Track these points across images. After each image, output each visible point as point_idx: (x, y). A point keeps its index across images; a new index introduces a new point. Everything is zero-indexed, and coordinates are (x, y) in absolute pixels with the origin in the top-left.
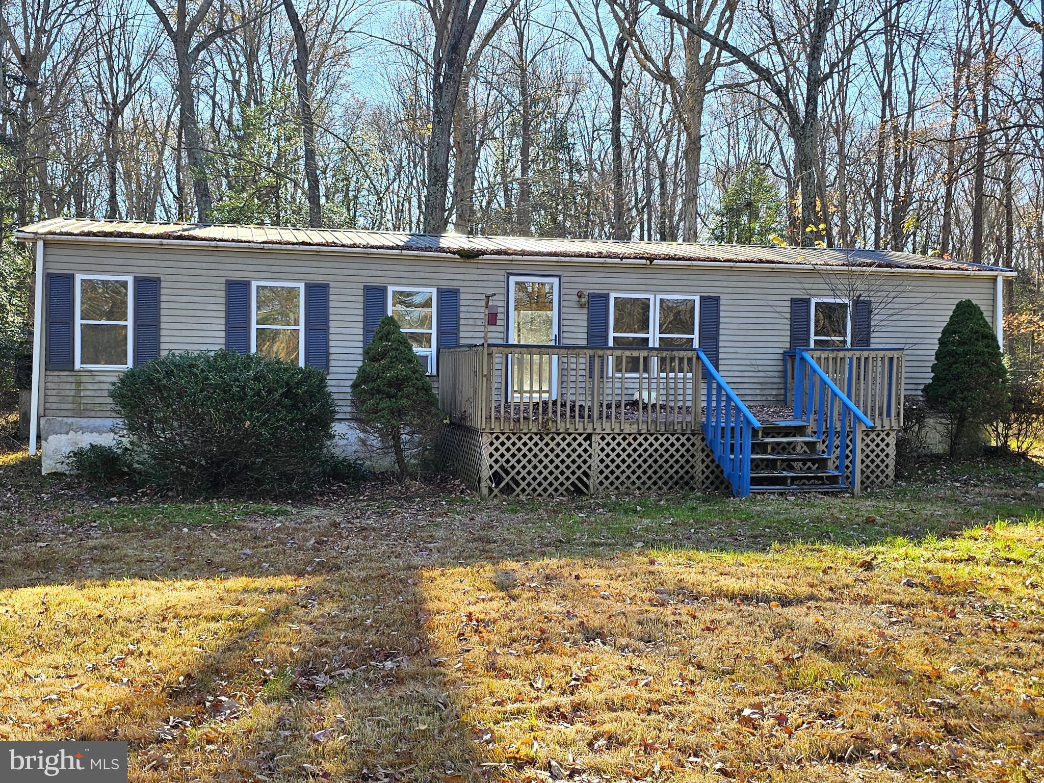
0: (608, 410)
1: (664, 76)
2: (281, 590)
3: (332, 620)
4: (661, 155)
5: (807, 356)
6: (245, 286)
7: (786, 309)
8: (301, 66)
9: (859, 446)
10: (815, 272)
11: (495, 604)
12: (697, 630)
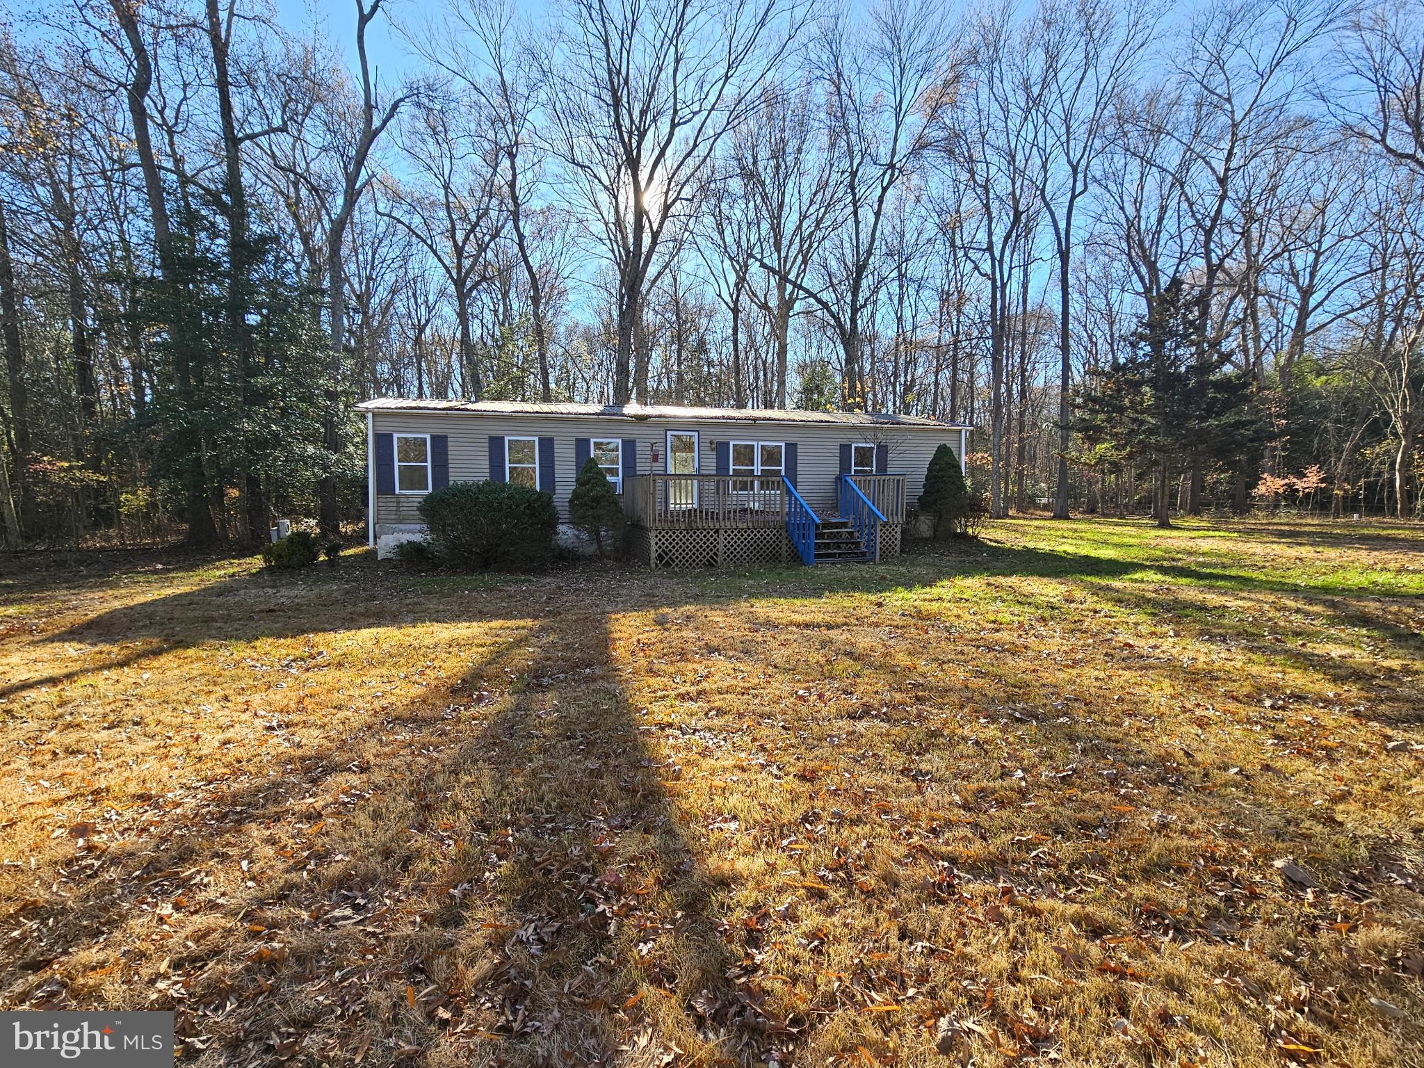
0: (727, 516)
1: (764, 306)
2: (524, 628)
3: (554, 644)
4: (763, 356)
5: (849, 479)
6: (501, 440)
7: (836, 450)
8: (536, 301)
9: (879, 533)
10: (854, 428)
11: (654, 634)
12: (775, 645)
